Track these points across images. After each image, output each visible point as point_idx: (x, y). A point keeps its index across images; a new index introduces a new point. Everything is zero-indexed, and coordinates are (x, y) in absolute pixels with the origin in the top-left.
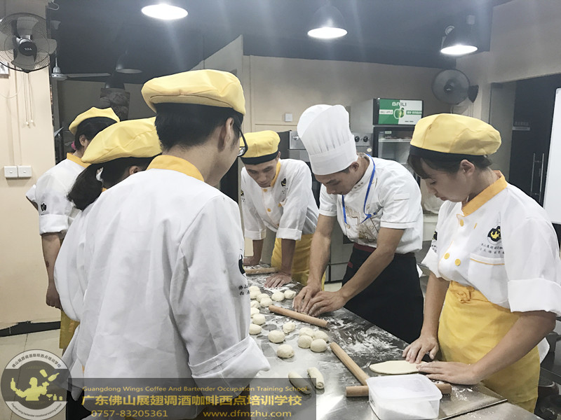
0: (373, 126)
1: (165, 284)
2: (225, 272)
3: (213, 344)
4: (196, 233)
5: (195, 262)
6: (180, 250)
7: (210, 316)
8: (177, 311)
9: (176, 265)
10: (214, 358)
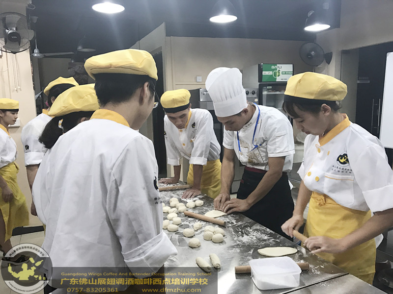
0: (259, 83)
1: (102, 198)
2: (144, 189)
3: (137, 238)
4: (123, 162)
5: (123, 182)
6: (112, 174)
7: (135, 220)
8: (112, 217)
9: (110, 185)
10: (138, 248)
